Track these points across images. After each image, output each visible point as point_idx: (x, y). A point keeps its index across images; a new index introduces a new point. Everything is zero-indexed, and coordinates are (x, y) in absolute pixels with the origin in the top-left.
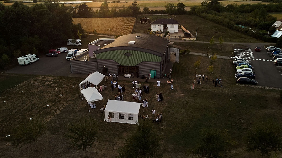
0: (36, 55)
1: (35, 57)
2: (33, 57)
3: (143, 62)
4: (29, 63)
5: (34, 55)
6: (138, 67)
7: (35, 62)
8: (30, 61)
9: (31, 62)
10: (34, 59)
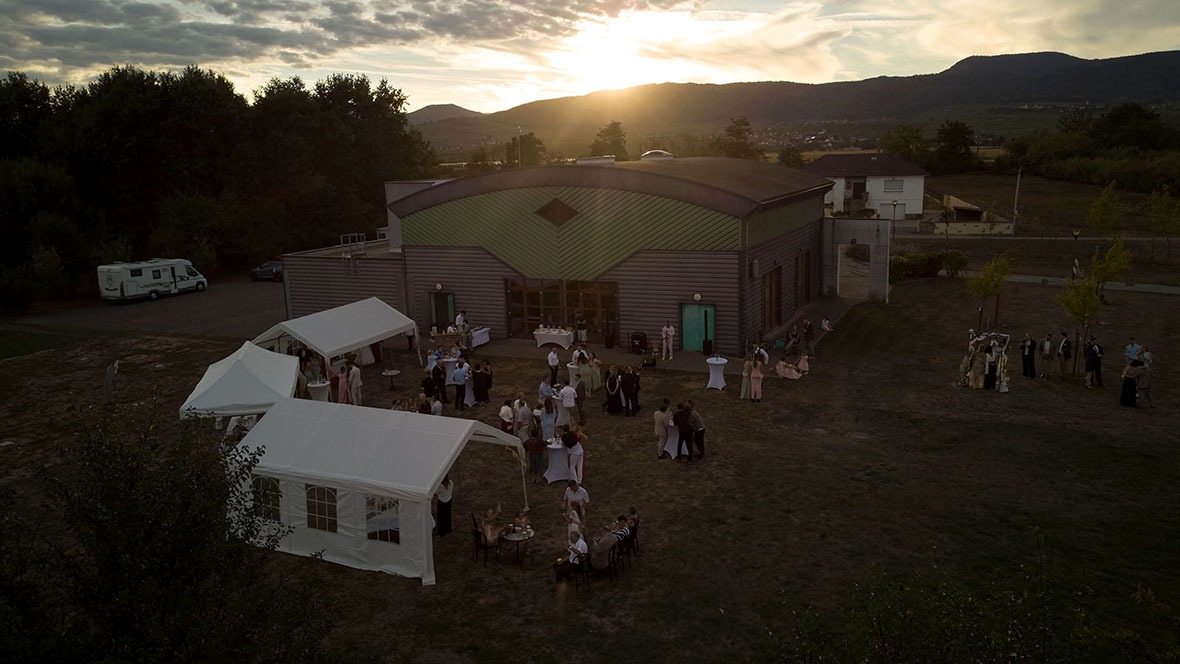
0: (190, 264)
1: (181, 271)
2: (173, 269)
3: (638, 252)
4: (146, 291)
5: (181, 265)
6: (614, 285)
7: (182, 292)
8: (152, 285)
9: (161, 289)
10: (178, 279)
